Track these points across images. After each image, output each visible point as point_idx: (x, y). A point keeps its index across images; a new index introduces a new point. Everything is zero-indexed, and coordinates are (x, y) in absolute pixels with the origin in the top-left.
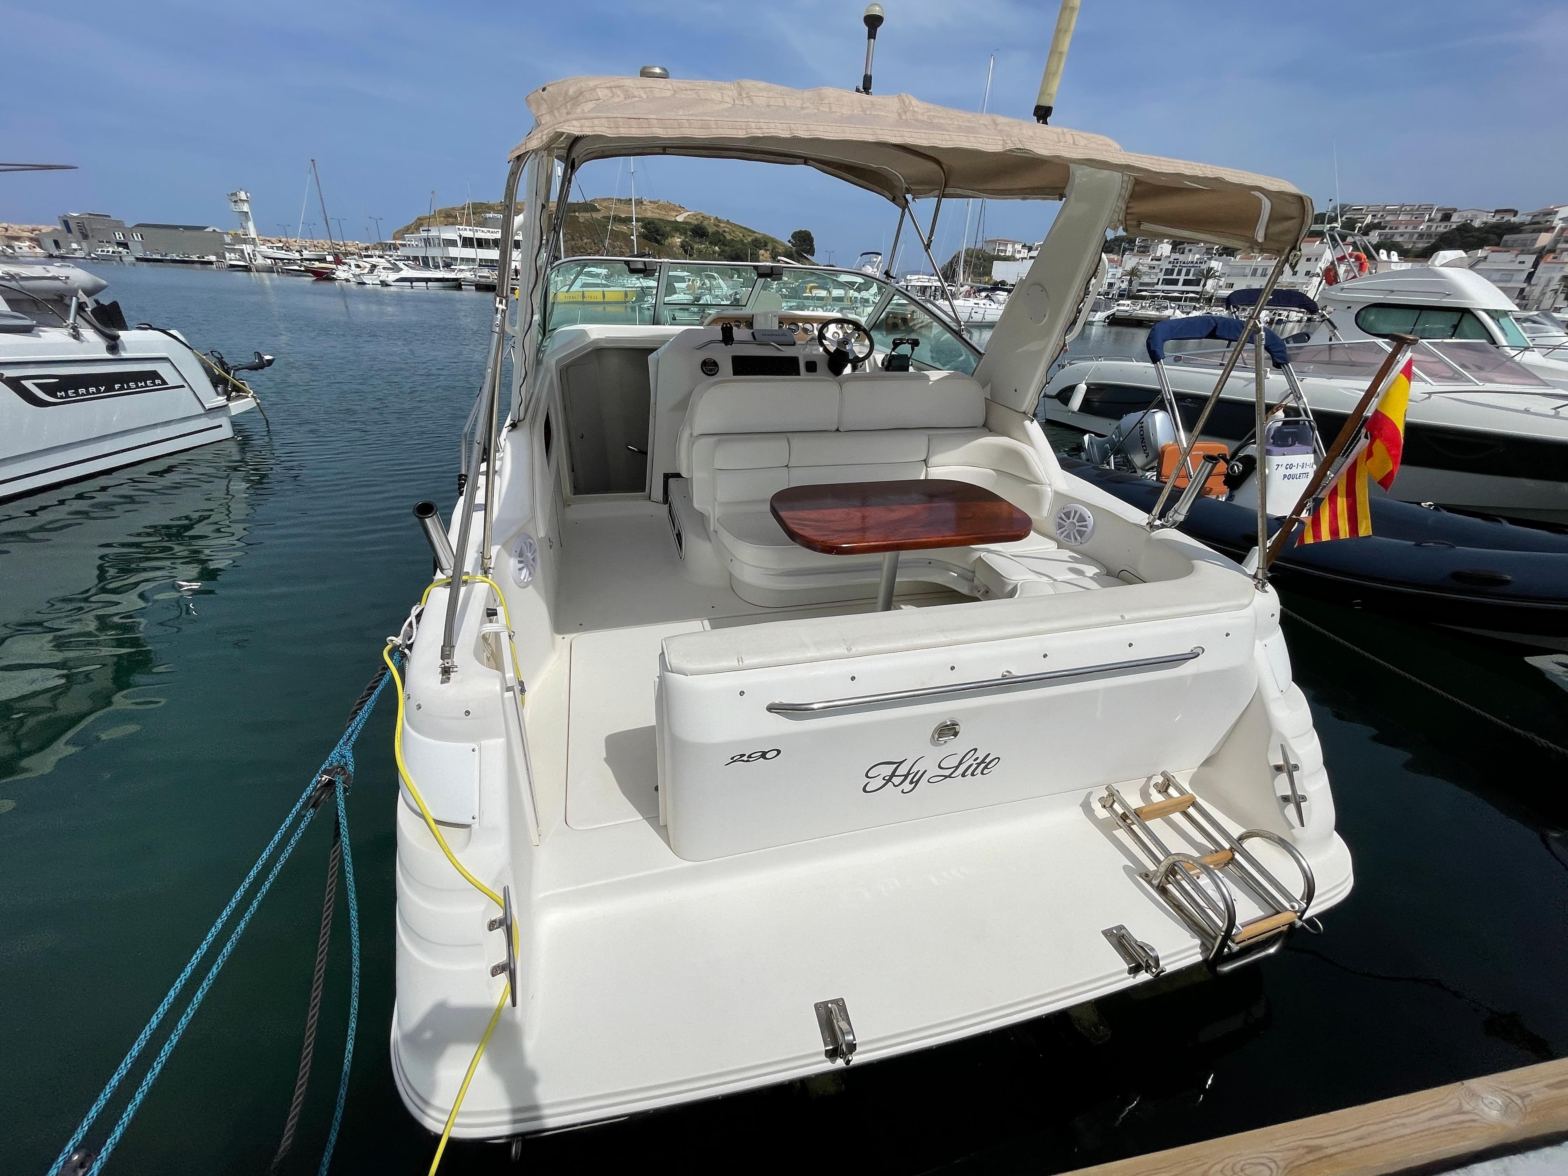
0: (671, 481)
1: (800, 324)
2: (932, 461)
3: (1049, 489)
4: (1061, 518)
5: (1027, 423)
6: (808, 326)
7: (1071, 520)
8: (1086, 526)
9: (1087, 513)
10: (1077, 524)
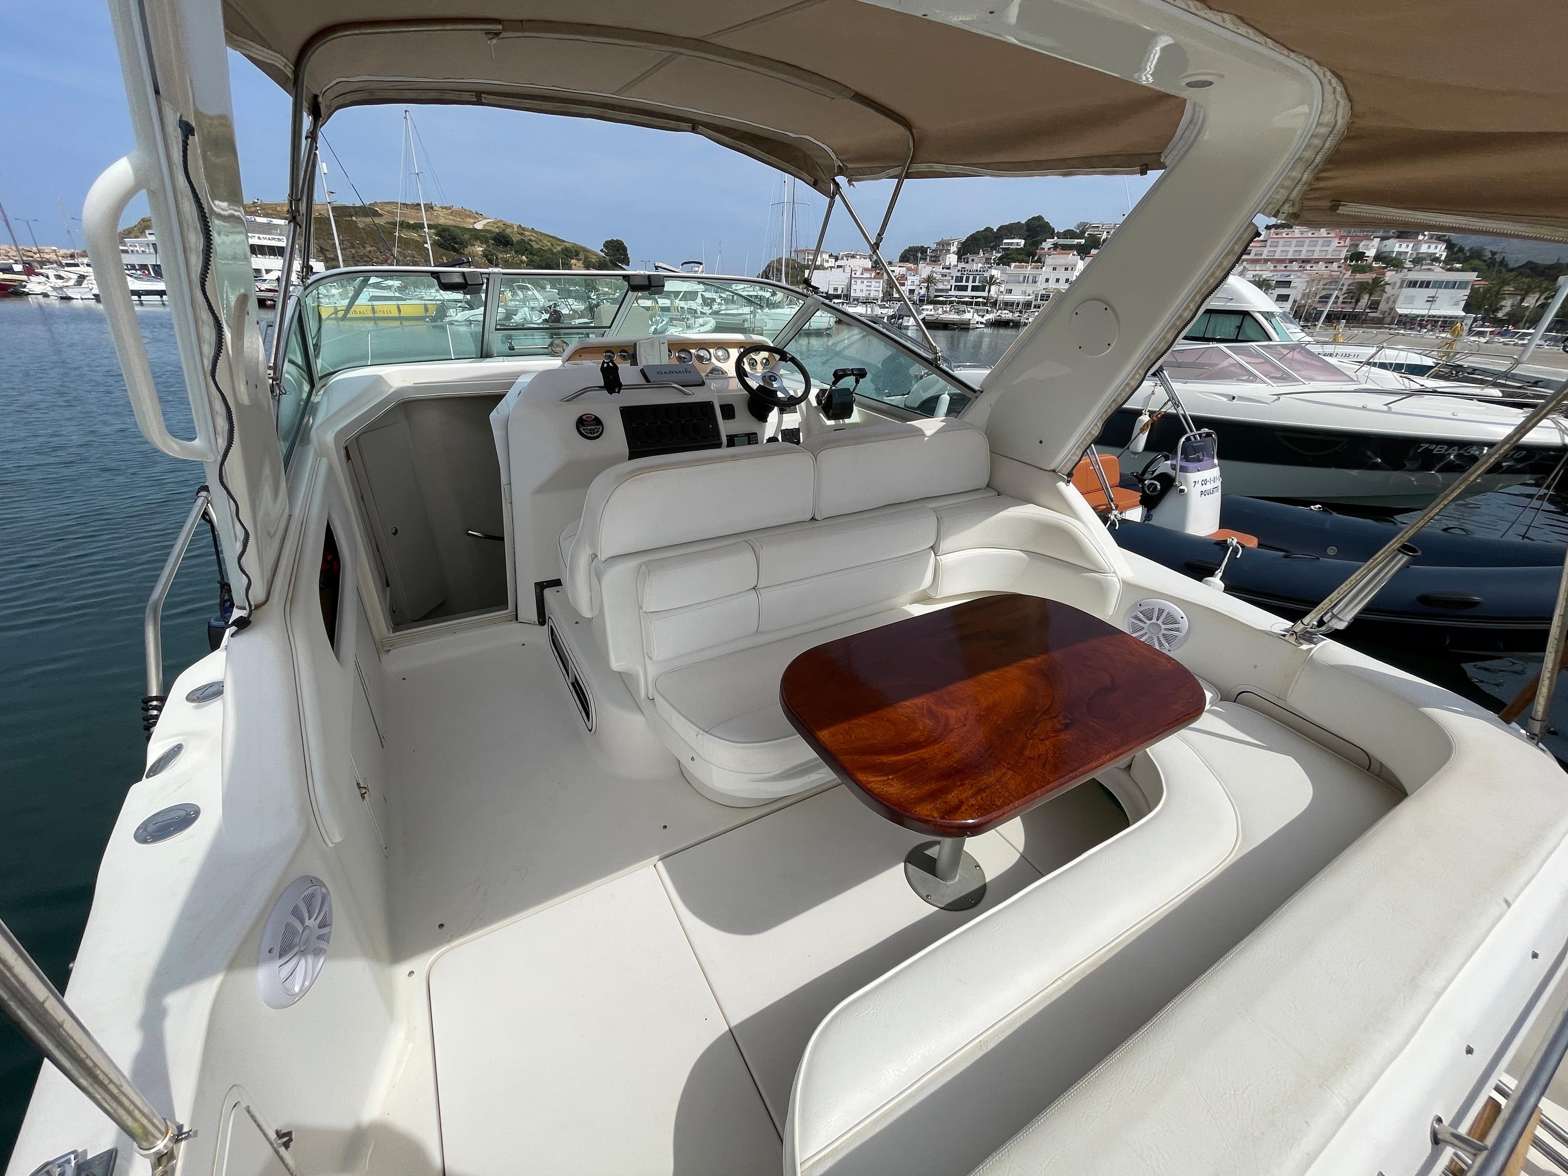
0: (548, 593)
1: (693, 351)
2: (944, 545)
3: (1116, 579)
4: (1136, 618)
5: (1061, 485)
6: (702, 353)
7: (1154, 621)
8: (1177, 630)
9: (1178, 612)
10: (1163, 627)
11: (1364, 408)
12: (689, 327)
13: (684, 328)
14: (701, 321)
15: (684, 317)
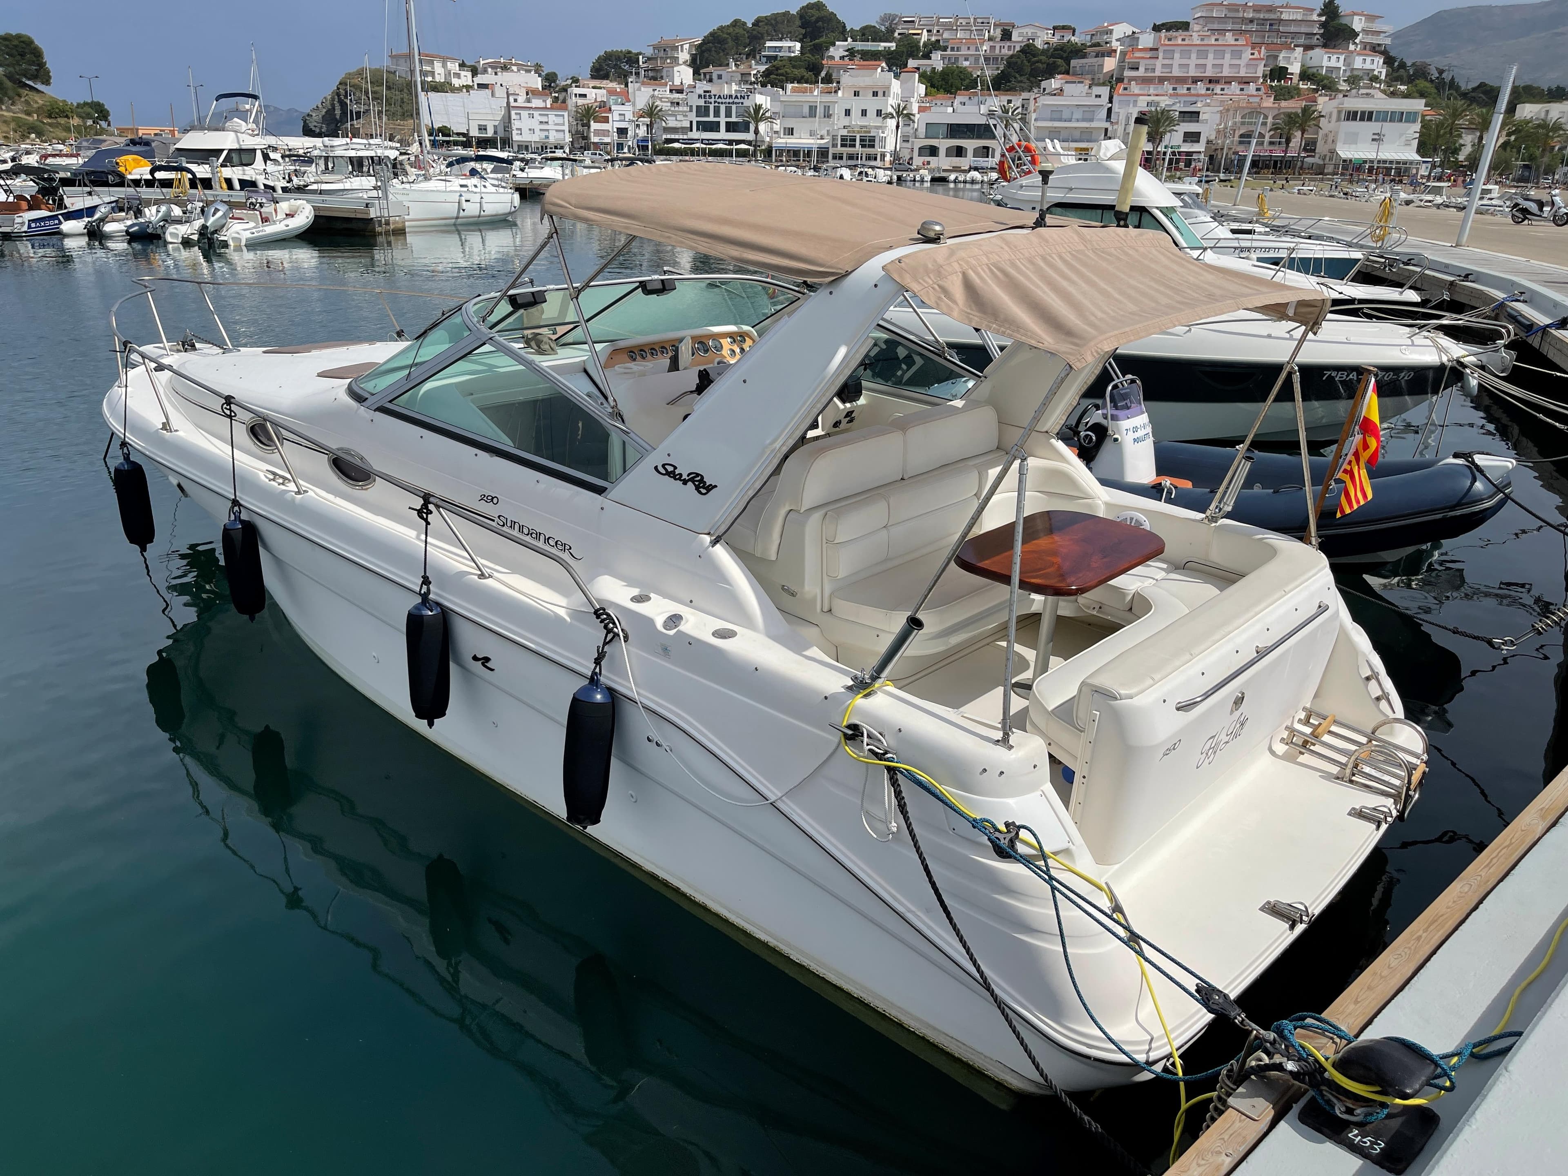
2: (983, 492)
3: (1100, 502)
5: (1051, 442)
9: (1142, 518)
11: (1269, 336)
12: (265, 220)
13: (257, 224)
14: (284, 207)
15: (254, 201)
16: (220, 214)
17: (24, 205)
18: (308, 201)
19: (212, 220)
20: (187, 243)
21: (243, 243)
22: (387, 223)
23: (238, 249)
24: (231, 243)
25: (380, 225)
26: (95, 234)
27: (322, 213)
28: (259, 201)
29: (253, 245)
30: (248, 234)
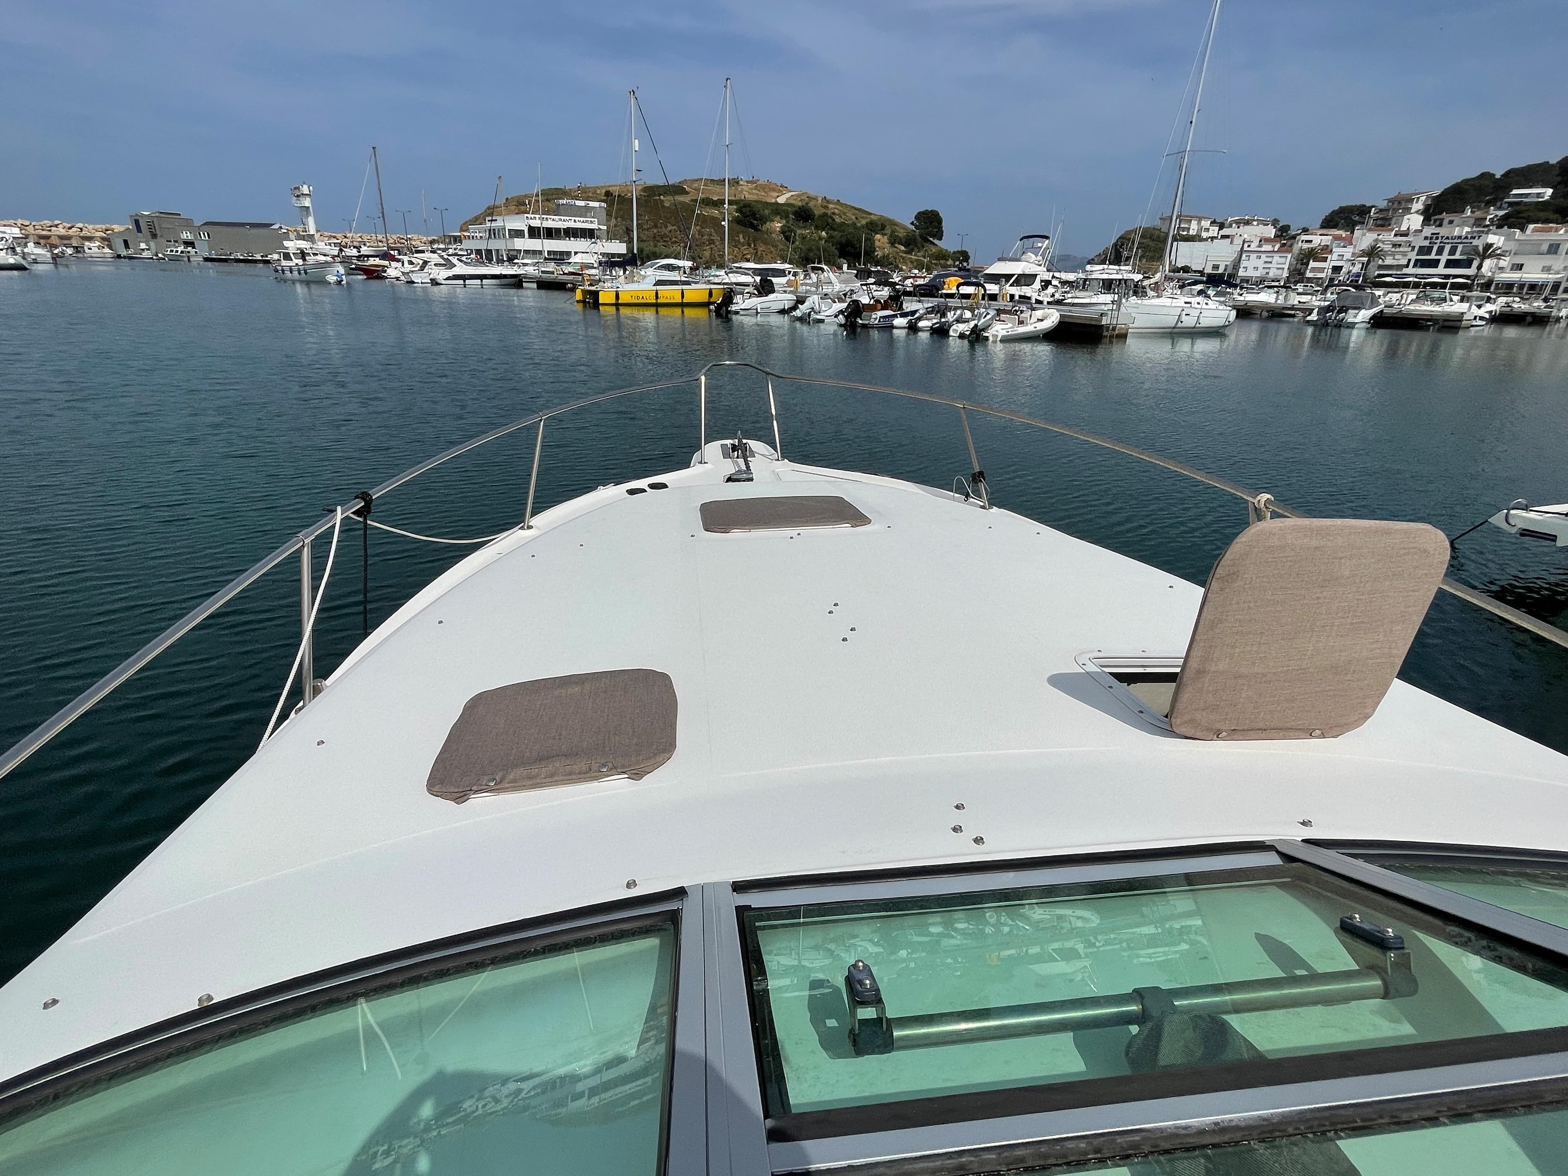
12: (1021, 323)
13: (1014, 324)
14: (1039, 314)
15: (1017, 308)
16: (989, 317)
17: (879, 306)
18: (1058, 310)
19: (983, 320)
20: (962, 336)
21: (999, 339)
22: (1114, 329)
23: (995, 342)
24: (991, 339)
25: (1107, 331)
26: (913, 328)
27: (1066, 320)
28: (1021, 309)
29: (1005, 340)
30: (1004, 333)
